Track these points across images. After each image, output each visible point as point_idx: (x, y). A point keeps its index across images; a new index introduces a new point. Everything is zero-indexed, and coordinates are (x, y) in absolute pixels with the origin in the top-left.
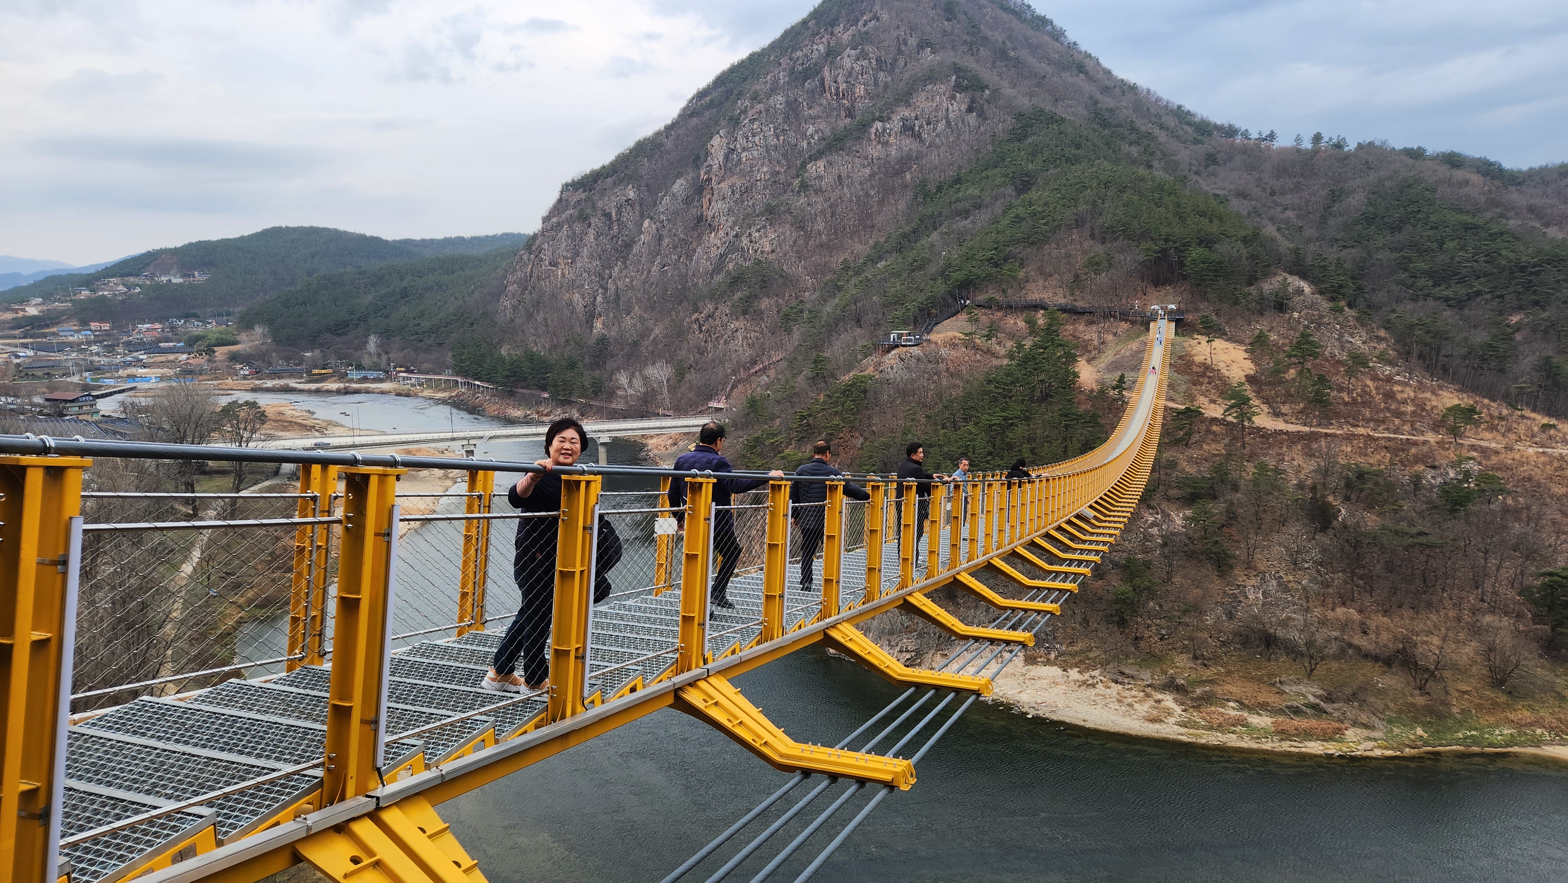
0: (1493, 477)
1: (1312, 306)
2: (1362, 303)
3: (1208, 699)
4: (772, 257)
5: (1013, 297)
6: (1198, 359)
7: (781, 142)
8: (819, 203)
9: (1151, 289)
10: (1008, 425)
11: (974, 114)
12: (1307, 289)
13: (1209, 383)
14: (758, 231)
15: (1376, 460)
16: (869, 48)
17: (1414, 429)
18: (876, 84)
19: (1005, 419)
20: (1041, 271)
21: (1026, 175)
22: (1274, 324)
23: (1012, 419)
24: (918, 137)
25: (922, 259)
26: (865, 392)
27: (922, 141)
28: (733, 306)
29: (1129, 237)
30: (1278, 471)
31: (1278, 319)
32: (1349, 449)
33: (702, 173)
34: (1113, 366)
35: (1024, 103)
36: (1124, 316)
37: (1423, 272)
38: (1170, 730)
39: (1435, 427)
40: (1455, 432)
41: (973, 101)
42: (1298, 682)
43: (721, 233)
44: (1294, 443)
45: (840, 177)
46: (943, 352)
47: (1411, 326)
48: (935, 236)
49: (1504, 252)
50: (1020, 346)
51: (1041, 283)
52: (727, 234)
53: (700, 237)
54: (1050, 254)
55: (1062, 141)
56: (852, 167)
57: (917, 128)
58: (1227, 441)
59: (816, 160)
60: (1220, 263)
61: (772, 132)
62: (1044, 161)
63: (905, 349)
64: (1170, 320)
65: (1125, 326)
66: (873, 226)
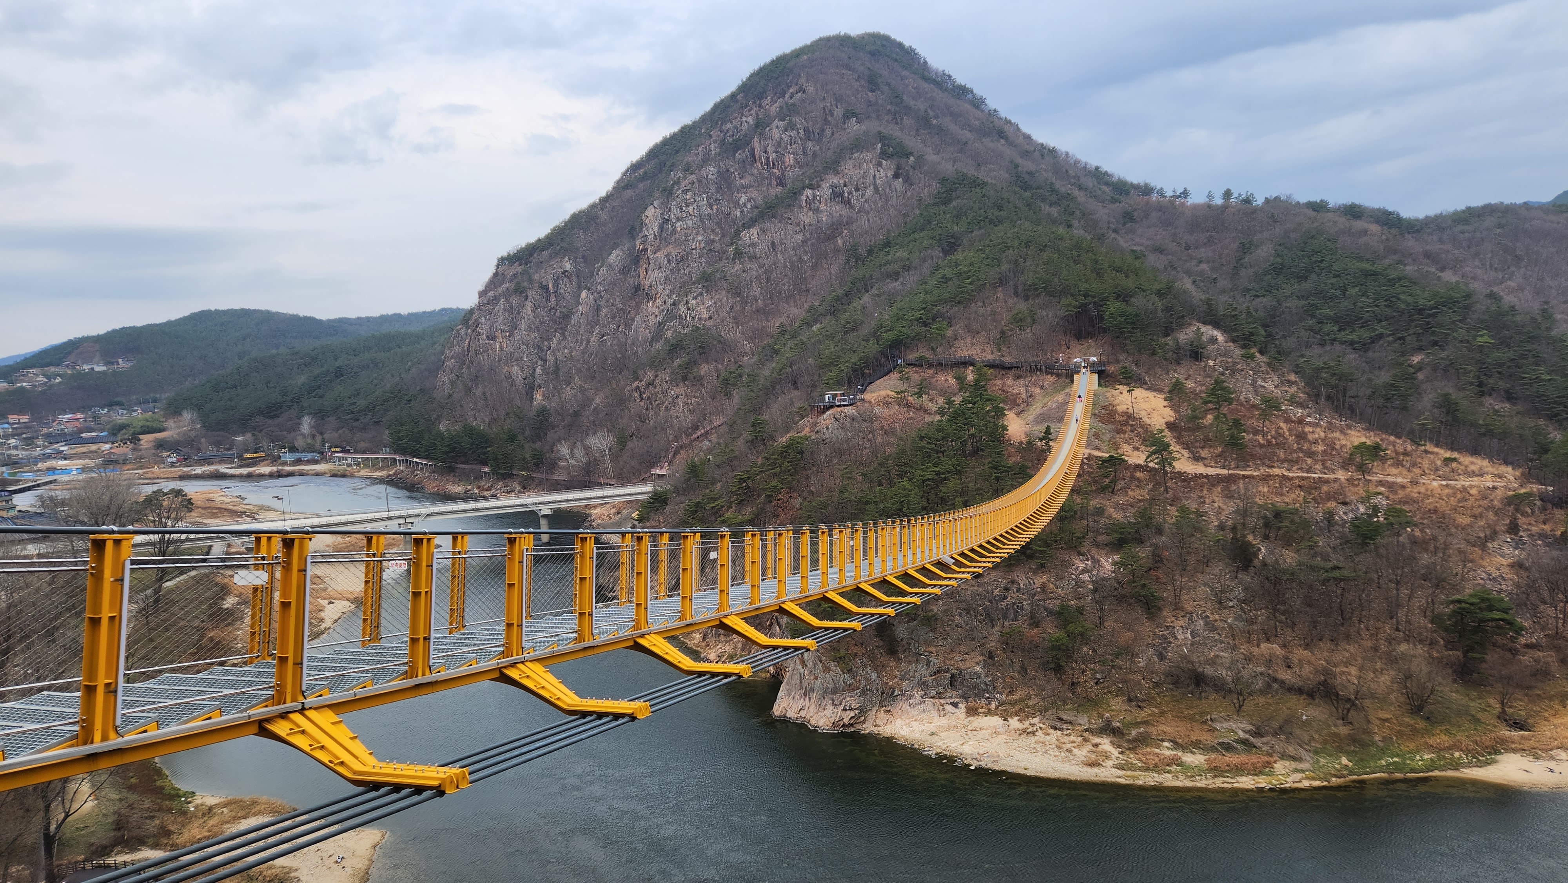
0: (1400, 511)
1: (1226, 354)
2: (1272, 350)
3: (1143, 740)
4: (710, 323)
5: (942, 354)
6: (1121, 409)
7: (715, 211)
8: (753, 268)
9: (1073, 343)
10: (940, 479)
11: (900, 180)
12: (1220, 337)
13: (1132, 431)
14: (695, 298)
15: (1291, 499)
16: (797, 119)
17: (1325, 468)
18: (805, 153)
19: (938, 473)
20: (969, 329)
21: (952, 237)
22: (1191, 373)
23: (944, 473)
24: (848, 203)
25: (855, 321)
26: (801, 453)
27: (852, 207)
28: (672, 373)
29: (1051, 294)
30: (1199, 514)
31: (1194, 367)
32: (1266, 490)
33: (638, 243)
34: (1041, 418)
35: (948, 169)
36: (1050, 370)
37: (1329, 318)
38: (1108, 773)
39: (1345, 466)
40: (1362, 469)
41: (898, 167)
42: (1228, 718)
43: (659, 302)
44: (1213, 485)
45: (773, 243)
46: (877, 410)
47: (1318, 370)
48: (866, 298)
49: (1402, 297)
50: (950, 402)
51: (969, 340)
52: (665, 302)
53: (638, 306)
54: (976, 312)
55: (985, 204)
56: (785, 234)
57: (846, 195)
58: (1150, 486)
59: (749, 228)
60: (1136, 315)
61: (705, 202)
62: (969, 223)
63: (839, 409)
64: (1092, 372)
65: (1051, 379)
66: (808, 291)
